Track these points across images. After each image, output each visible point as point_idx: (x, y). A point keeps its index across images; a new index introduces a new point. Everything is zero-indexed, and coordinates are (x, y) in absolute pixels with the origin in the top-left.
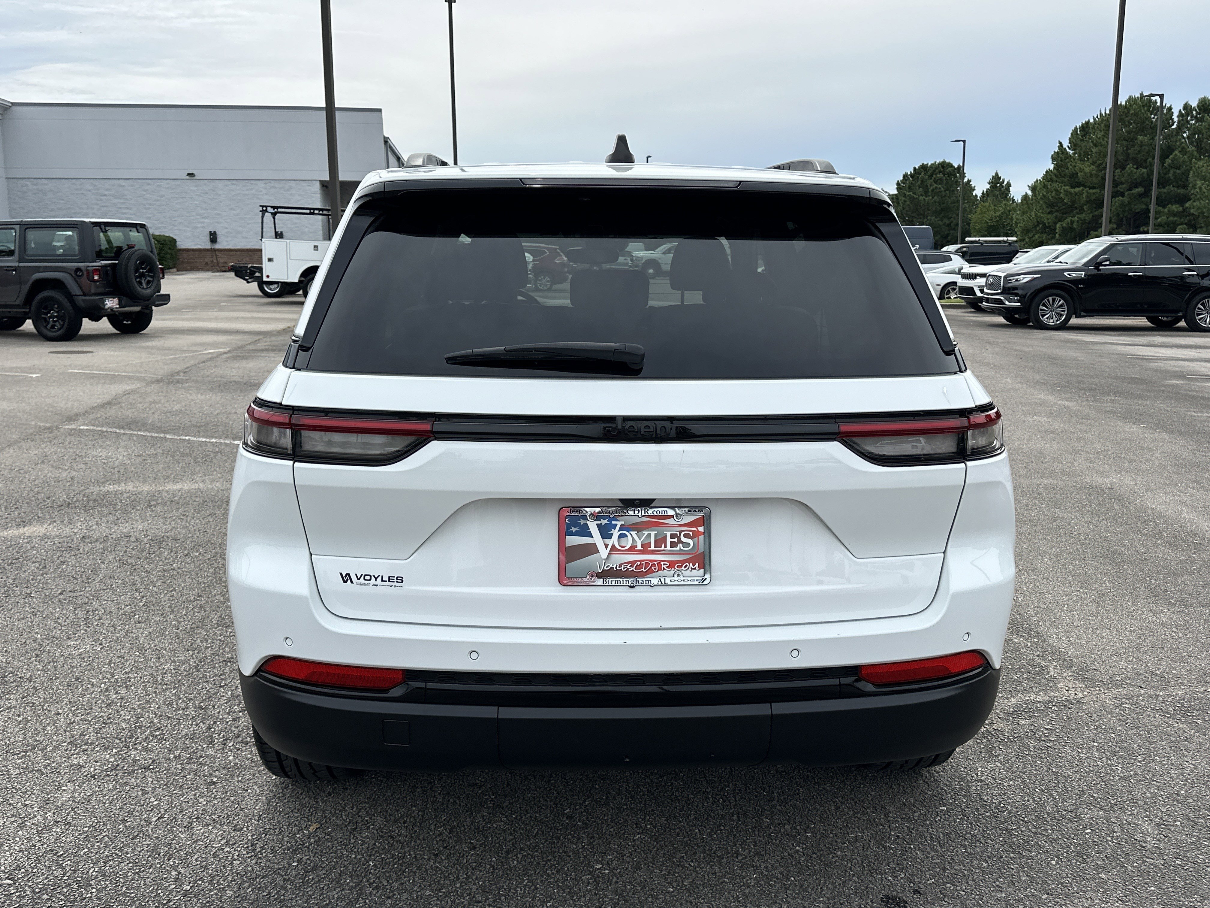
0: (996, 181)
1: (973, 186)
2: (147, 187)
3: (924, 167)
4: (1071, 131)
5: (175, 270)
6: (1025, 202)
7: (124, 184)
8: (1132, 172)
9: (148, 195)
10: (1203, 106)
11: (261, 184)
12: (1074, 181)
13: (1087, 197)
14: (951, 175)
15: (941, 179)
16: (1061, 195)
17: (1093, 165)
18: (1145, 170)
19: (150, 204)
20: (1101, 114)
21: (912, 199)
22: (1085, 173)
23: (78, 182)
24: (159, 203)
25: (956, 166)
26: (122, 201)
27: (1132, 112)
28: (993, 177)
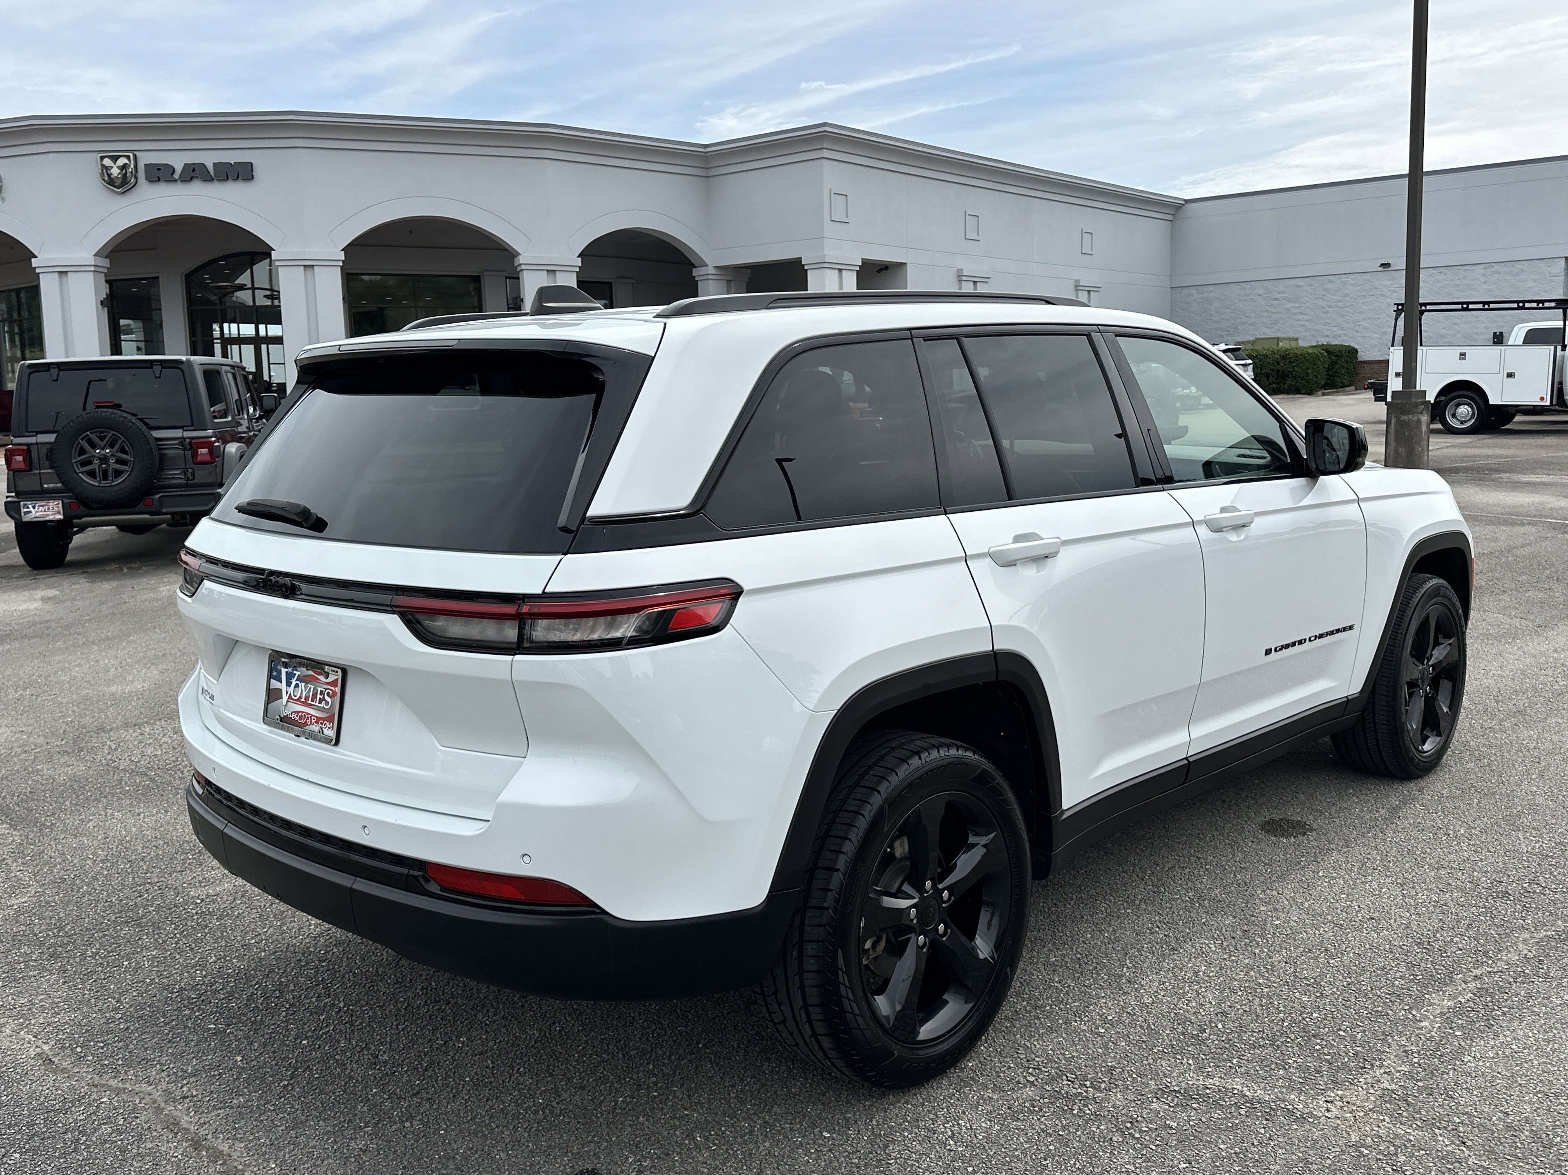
2: (1329, 286)
5: (1353, 388)
7: (1300, 284)
9: (1329, 296)
11: (1479, 270)
19: (1330, 307)
23: (1247, 286)
24: (1340, 304)
26: (1297, 305)
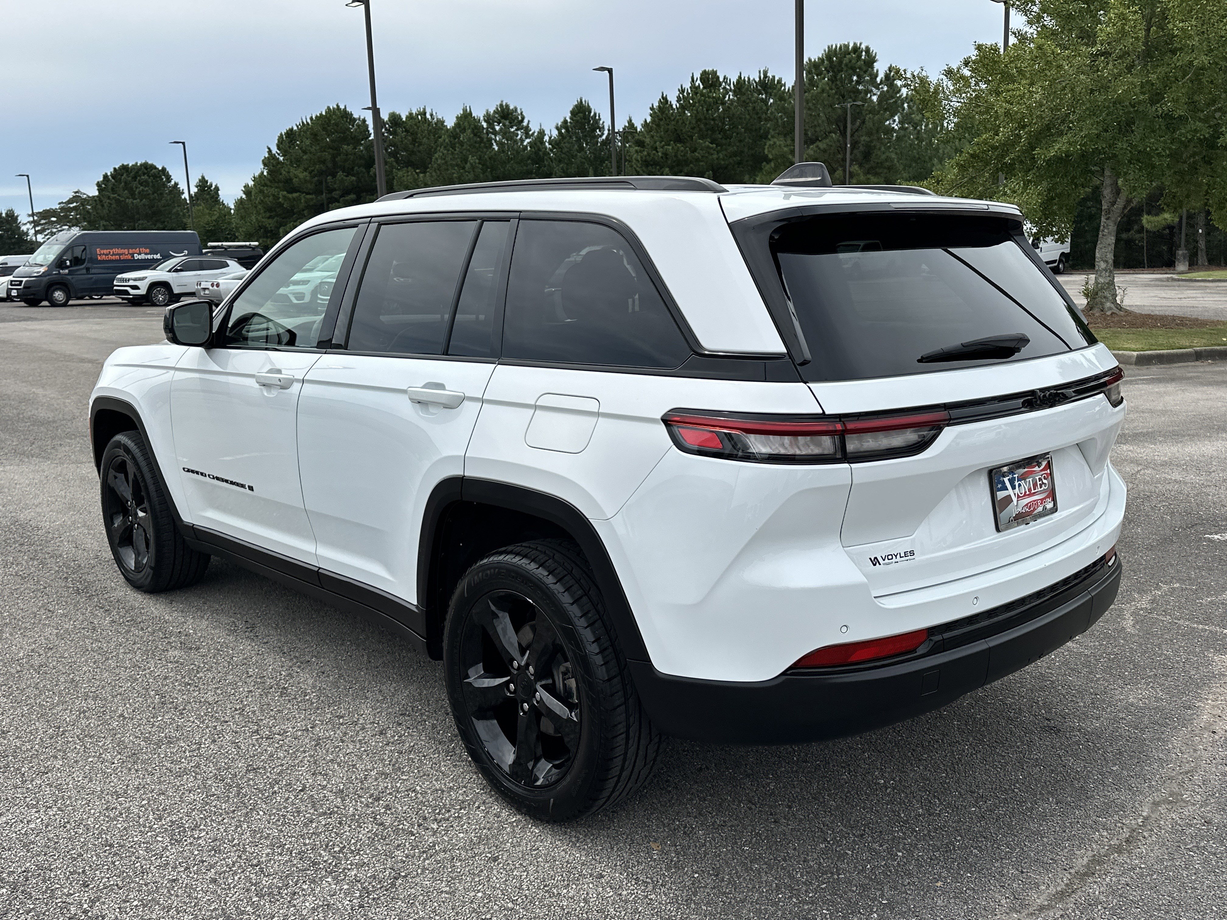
0: (203, 184)
1: (181, 189)
3: (124, 168)
4: (277, 138)
6: (241, 206)
8: (342, 179)
10: (393, 120)
12: (289, 186)
13: (306, 202)
14: (157, 177)
15: (146, 181)
16: (280, 200)
17: (306, 171)
18: (354, 178)
20: (303, 123)
21: (118, 201)
22: (300, 179)
25: (160, 168)
27: (333, 122)
28: (200, 181)
